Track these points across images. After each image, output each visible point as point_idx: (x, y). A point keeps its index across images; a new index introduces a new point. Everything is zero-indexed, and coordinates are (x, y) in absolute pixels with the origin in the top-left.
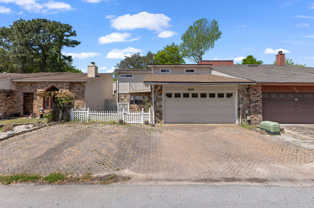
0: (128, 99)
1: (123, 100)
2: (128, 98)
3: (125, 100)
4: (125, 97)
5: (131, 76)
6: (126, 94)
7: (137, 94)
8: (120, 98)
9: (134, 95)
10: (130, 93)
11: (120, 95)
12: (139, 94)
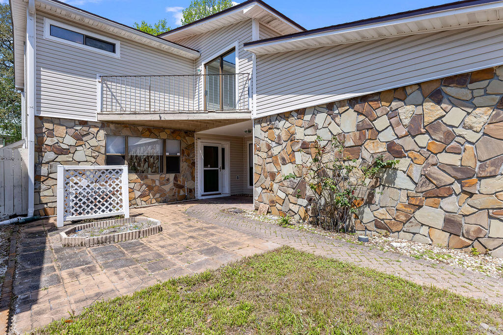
0: (94, 149)
1: (65, 152)
2: (93, 142)
3: (80, 155)
4: (79, 137)
5: (112, 48)
6: (83, 123)
7: (140, 128)
8: (49, 141)
9: (126, 132)
10: (104, 124)
11: (49, 126)
12: (147, 133)
